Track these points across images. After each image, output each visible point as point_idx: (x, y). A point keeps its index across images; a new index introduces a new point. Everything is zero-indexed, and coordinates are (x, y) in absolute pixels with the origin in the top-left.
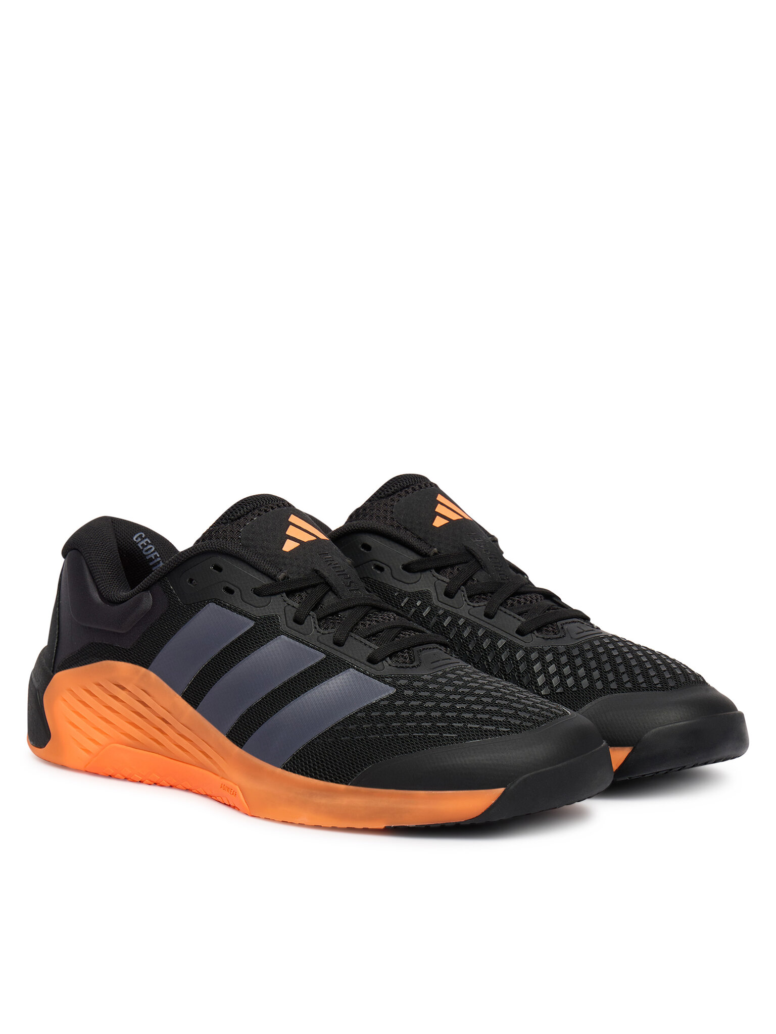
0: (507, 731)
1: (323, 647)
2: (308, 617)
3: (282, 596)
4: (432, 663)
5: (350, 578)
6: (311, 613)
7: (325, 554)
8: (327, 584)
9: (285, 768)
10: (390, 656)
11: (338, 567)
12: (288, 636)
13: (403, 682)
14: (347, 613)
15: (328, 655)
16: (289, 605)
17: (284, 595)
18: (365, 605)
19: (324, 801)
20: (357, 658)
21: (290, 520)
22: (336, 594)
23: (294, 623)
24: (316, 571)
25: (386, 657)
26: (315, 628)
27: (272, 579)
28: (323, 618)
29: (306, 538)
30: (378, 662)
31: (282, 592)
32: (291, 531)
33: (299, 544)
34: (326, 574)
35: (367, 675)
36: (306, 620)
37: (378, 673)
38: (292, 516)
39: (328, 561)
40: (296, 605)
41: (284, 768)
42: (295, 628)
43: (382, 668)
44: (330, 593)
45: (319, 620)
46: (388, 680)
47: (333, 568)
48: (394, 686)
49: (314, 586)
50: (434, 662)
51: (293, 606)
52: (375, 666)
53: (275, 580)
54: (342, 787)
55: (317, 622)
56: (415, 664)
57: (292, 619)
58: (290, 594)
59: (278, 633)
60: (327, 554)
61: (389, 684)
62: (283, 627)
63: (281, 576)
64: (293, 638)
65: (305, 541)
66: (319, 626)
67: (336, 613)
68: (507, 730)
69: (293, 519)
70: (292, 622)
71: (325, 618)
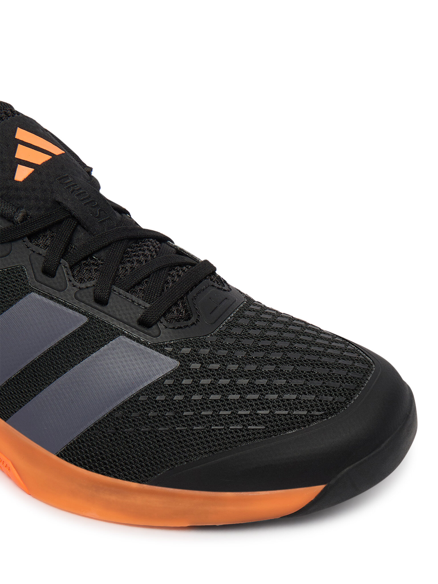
0: (321, 415)
1: (84, 308)
2: (59, 268)
3: (24, 242)
4: (211, 314)
5: (98, 205)
6: (62, 261)
7: (66, 177)
8: (73, 217)
9: (60, 455)
10: (164, 315)
11: (83, 193)
12: (39, 293)
13: (186, 350)
14: (102, 254)
15: (91, 318)
16: (34, 252)
17: (26, 239)
18: (121, 240)
19: (113, 498)
20: (126, 320)
21: (17, 136)
22: (86, 229)
23: (43, 275)
24: (59, 203)
25: (160, 317)
26: (70, 281)
27: (9, 221)
28: (76, 264)
29: (40, 159)
30: (153, 325)
31: (24, 237)
32: (22, 153)
33: (33, 170)
34: (69, 205)
35: (141, 344)
36: (57, 272)
37: (155, 340)
38: (19, 130)
39: (69, 187)
40: (43, 252)
41: (58, 456)
42: (47, 282)
43: (158, 333)
44: (79, 228)
45: (72, 268)
46: (169, 349)
47: (77, 195)
48: (177, 358)
49: (60, 222)
50: (213, 311)
51: (39, 254)
52: (150, 331)
53: (13, 222)
54: (134, 485)
55: (70, 273)
56: (193, 320)
57: (40, 269)
58: (32, 237)
59: (26, 291)
60: (68, 176)
61: (170, 354)
62: (31, 281)
63: (19, 217)
64: (45, 296)
65: (40, 163)
66: (73, 276)
67: (90, 256)
68: (321, 413)
69: (21, 134)
70: (41, 274)
71: (78, 263)
